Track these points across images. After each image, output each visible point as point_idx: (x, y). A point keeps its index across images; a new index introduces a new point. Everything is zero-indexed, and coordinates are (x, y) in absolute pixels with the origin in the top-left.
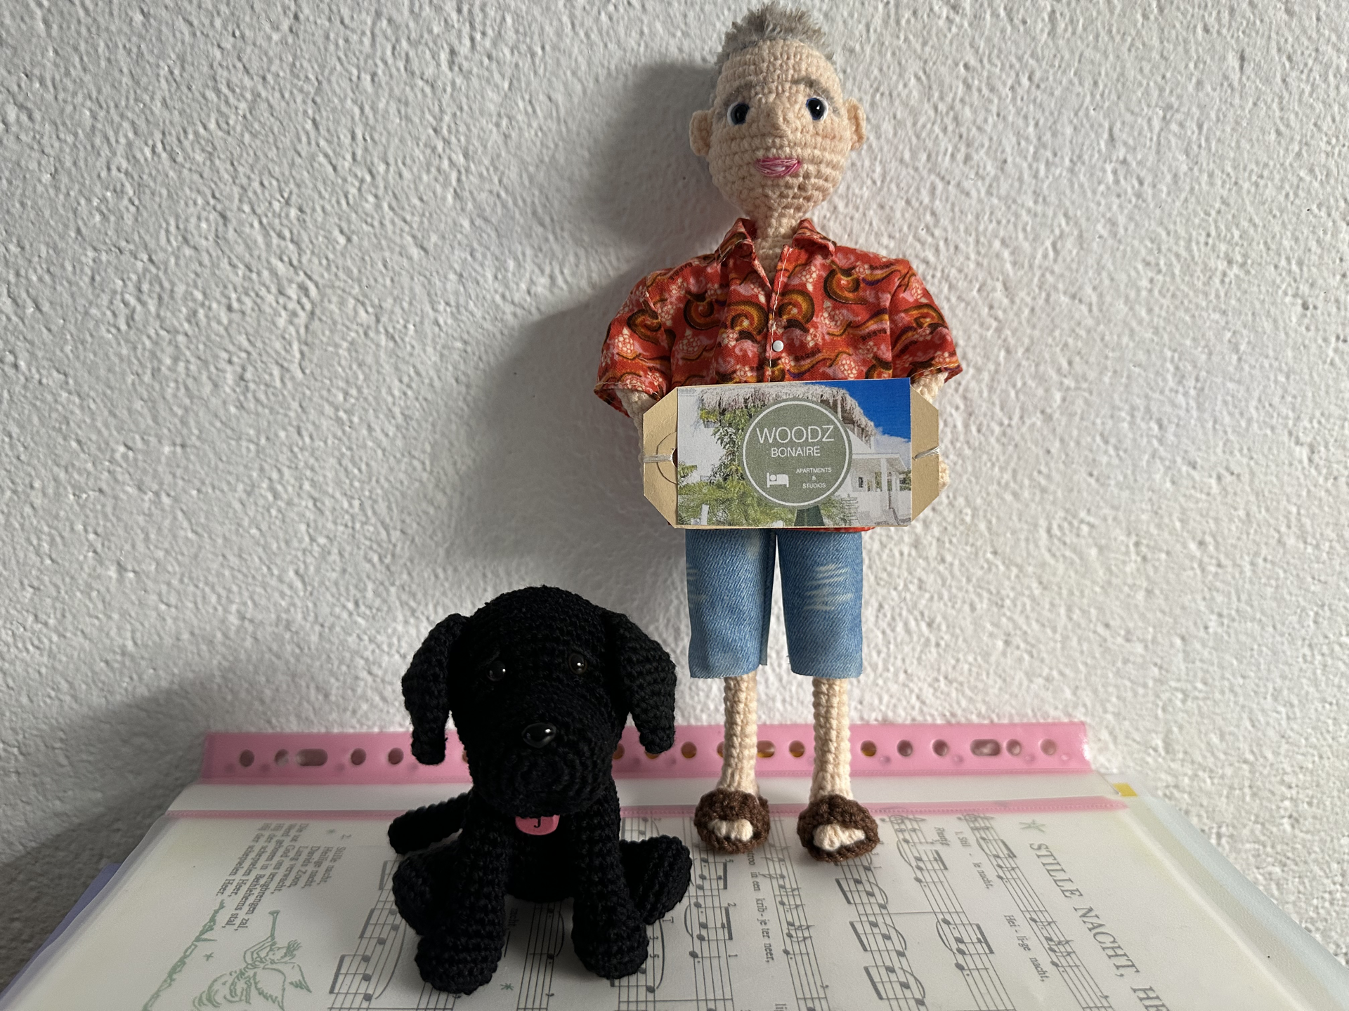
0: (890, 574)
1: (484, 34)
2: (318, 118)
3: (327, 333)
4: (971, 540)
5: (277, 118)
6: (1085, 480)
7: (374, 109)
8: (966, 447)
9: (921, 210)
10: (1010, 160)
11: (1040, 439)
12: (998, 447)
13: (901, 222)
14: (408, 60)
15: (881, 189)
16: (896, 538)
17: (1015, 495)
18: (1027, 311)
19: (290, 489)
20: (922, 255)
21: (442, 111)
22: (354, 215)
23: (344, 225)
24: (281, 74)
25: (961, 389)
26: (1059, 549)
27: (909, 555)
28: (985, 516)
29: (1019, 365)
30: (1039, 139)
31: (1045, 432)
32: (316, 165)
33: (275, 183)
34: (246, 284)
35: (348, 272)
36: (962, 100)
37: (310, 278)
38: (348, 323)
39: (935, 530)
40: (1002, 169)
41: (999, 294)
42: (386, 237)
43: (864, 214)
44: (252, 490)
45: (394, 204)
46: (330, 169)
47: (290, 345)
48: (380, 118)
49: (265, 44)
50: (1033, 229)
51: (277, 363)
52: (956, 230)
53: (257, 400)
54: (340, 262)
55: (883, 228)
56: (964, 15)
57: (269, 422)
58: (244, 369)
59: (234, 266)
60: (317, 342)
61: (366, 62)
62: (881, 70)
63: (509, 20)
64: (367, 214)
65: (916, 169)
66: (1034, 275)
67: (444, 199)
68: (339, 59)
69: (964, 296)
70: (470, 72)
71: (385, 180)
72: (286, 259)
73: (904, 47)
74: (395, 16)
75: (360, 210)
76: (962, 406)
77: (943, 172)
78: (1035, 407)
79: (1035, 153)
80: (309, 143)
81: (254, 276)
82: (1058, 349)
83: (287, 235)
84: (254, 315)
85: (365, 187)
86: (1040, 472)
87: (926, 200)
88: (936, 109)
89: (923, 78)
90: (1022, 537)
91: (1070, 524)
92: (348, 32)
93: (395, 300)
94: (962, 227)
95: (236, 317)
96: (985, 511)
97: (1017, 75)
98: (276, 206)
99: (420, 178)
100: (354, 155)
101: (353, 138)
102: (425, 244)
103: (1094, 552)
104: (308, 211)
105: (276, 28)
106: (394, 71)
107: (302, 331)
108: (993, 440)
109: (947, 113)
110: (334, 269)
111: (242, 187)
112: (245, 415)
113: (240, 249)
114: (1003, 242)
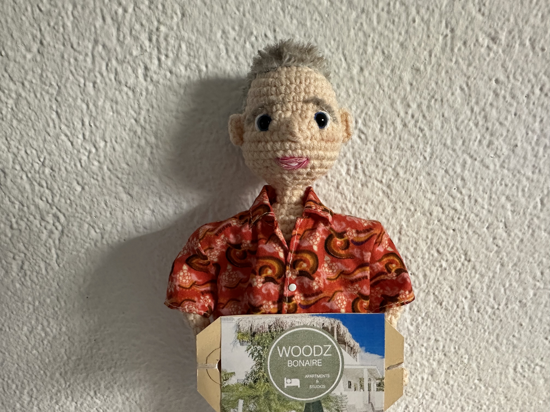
0: (414, 390)
1: (167, 56)
2: (59, 111)
3: (72, 244)
4: (466, 373)
5: (33, 110)
6: (542, 341)
7: (96, 106)
8: (469, 320)
9: (455, 176)
10: (519, 144)
11: (517, 317)
12: (489, 320)
13: (441, 184)
14: (116, 73)
15: (429, 163)
16: (420, 370)
17: (496, 348)
18: (518, 241)
19: (54, 330)
20: (453, 205)
21: (140, 108)
22: (85, 173)
23: (80, 179)
24: (34, 81)
25: (470, 287)
26: (520, 379)
27: (427, 379)
28: (476, 360)
29: (509, 274)
30: (542, 130)
31: (520, 313)
32: (60, 141)
33: (34, 152)
34: (20, 214)
35: (84, 208)
36: (491, 104)
37: (60, 211)
38: (84, 238)
39: (445, 366)
40: (513, 151)
41: (501, 231)
42: (105, 187)
43: (417, 179)
44: (32, 330)
45: (111, 167)
46: (70, 144)
47: (50, 250)
48: (99, 111)
49: (22, 61)
50: (529, 189)
51: (42, 260)
52: (477, 190)
53: (32, 281)
54: (78, 202)
55: (428, 188)
56: (500, 44)
57: (40, 294)
58: (23, 263)
59: (13, 203)
60: (66, 249)
61: (89, 74)
62: (437, 83)
63: (184, 46)
64: (93, 173)
65: (454, 150)
66: (526, 218)
67: (142, 164)
68: (71, 72)
69: (478, 231)
70: (158, 82)
71: (104, 151)
72: (44, 199)
73: (455, 67)
74: (108, 43)
75: (89, 170)
76: (469, 296)
77: (472, 153)
78: (516, 299)
79: (537, 140)
80: (55, 127)
81: (25, 209)
82: (536, 265)
83: (45, 185)
84: (27, 232)
85: (91, 156)
86: (514, 336)
87: (459, 170)
88: (472, 110)
89: (466, 89)
90: (498, 372)
91: (529, 366)
92: (77, 54)
93: (113, 225)
94: (481, 188)
95: (17, 233)
96: (477, 357)
97: (533, 87)
98: (37, 166)
99: (127, 151)
100: (84, 135)
101: (83, 125)
102: (131, 192)
103: (542, 381)
104: (57, 170)
105: (29, 50)
106: (107, 80)
107: (57, 242)
108: (486, 317)
109: (480, 113)
110: (74, 206)
111: (14, 154)
112: (25, 289)
113: (16, 192)
114: (508, 198)
